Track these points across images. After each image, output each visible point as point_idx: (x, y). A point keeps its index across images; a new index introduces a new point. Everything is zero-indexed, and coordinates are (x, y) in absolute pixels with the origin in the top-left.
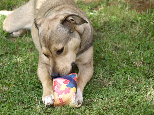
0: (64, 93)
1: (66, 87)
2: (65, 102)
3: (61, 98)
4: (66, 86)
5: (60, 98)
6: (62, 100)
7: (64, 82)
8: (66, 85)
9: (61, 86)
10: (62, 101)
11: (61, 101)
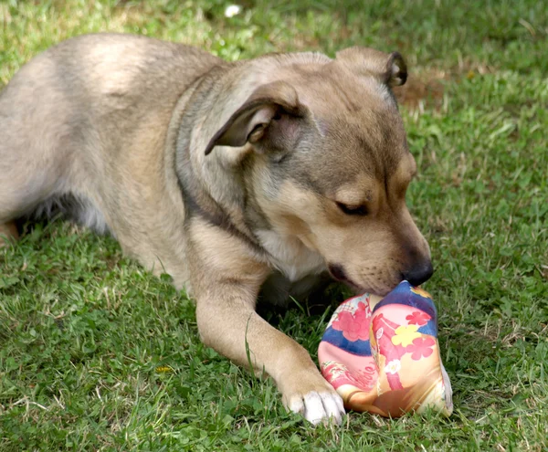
0: (408, 356)
1: (419, 335)
2: (409, 389)
3: (397, 374)
4: (419, 331)
5: (393, 373)
6: (398, 379)
7: (408, 318)
8: (417, 327)
9: (397, 331)
10: (400, 385)
11: (395, 384)
